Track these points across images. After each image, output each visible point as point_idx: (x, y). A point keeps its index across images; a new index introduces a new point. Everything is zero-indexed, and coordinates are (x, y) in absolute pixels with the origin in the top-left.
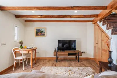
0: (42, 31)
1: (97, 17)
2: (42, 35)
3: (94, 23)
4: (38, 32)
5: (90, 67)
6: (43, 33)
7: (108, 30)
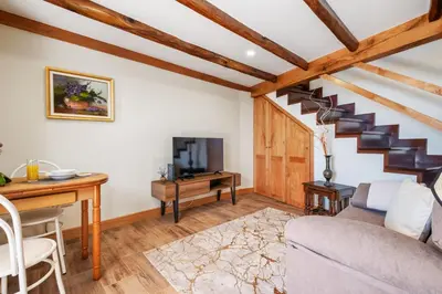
0: (93, 94)
1: (275, 82)
2: (92, 112)
3: (256, 95)
4: (66, 95)
5: (269, 209)
6: (96, 104)
7: (323, 126)
